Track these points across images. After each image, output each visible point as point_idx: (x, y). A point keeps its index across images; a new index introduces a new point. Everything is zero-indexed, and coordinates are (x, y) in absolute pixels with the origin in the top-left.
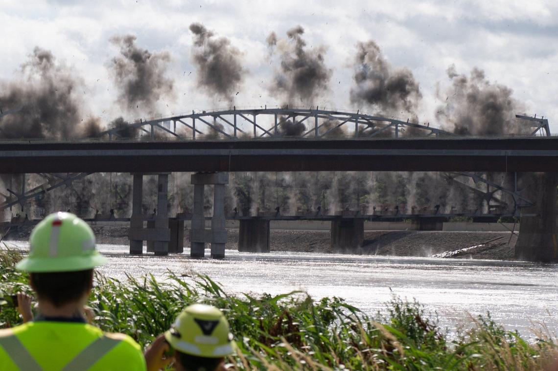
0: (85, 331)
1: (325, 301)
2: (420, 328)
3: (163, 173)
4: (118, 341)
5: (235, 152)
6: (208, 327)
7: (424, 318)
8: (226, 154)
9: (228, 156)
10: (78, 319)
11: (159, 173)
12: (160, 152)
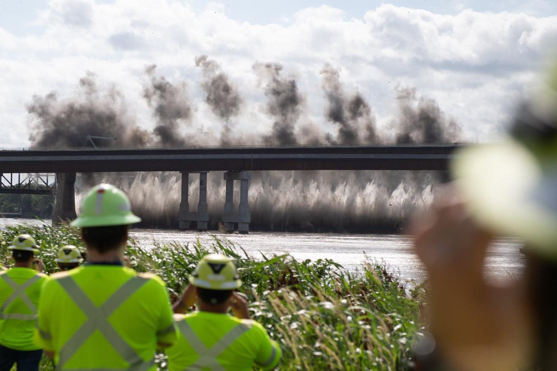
0: (123, 272)
1: (319, 261)
2: (387, 280)
3: (203, 172)
4: (147, 280)
5: (256, 156)
6: (217, 268)
7: (389, 272)
8: (250, 158)
9: (251, 159)
10: (118, 263)
11: (201, 172)
12: (201, 157)
